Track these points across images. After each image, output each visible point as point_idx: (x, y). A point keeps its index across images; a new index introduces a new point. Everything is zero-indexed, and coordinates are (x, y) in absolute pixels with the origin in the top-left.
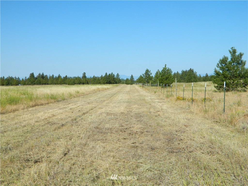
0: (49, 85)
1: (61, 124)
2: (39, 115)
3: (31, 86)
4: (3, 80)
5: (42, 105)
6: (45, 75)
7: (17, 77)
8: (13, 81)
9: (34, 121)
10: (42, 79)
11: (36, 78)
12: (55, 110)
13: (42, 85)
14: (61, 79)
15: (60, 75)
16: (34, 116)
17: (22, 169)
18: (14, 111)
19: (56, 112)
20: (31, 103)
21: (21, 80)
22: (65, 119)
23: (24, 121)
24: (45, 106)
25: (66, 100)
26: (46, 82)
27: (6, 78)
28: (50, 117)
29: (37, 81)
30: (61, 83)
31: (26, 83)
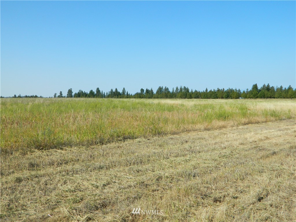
0: (275, 99)
1: (272, 152)
2: (248, 135)
3: (253, 100)
4: (223, 92)
5: (258, 123)
6: (271, 86)
7: (238, 90)
8: (233, 94)
9: (238, 143)
10: (266, 92)
11: (260, 90)
12: (271, 131)
13: (267, 98)
14: (293, 91)
15: (291, 86)
16: (242, 137)
17: (195, 207)
18: (221, 128)
19: (272, 133)
20: (244, 120)
21: (242, 93)
22: (280, 145)
23: (227, 141)
24: (261, 125)
25: (293, 119)
26: (272, 96)
27: (226, 90)
28: (261, 140)
29: (261, 94)
30: (292, 97)
31: (247, 96)
